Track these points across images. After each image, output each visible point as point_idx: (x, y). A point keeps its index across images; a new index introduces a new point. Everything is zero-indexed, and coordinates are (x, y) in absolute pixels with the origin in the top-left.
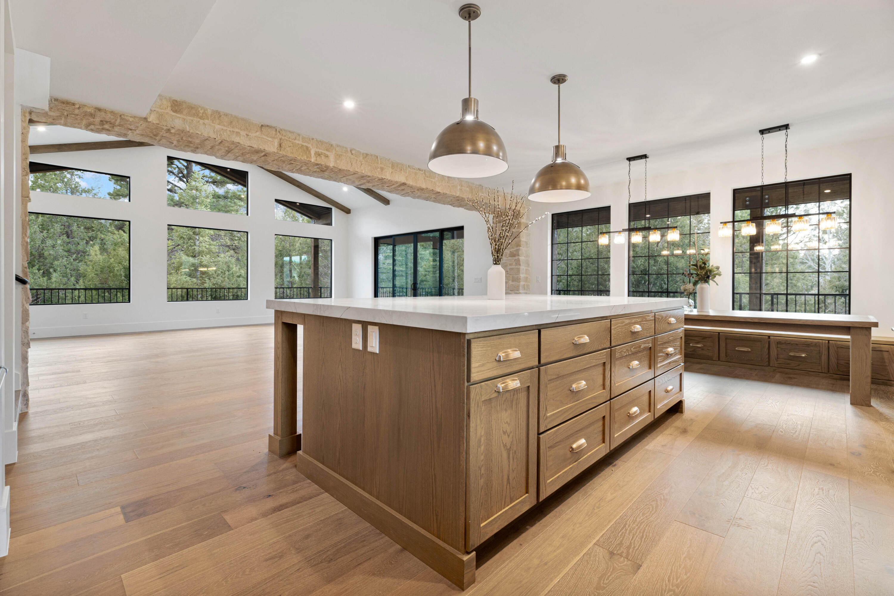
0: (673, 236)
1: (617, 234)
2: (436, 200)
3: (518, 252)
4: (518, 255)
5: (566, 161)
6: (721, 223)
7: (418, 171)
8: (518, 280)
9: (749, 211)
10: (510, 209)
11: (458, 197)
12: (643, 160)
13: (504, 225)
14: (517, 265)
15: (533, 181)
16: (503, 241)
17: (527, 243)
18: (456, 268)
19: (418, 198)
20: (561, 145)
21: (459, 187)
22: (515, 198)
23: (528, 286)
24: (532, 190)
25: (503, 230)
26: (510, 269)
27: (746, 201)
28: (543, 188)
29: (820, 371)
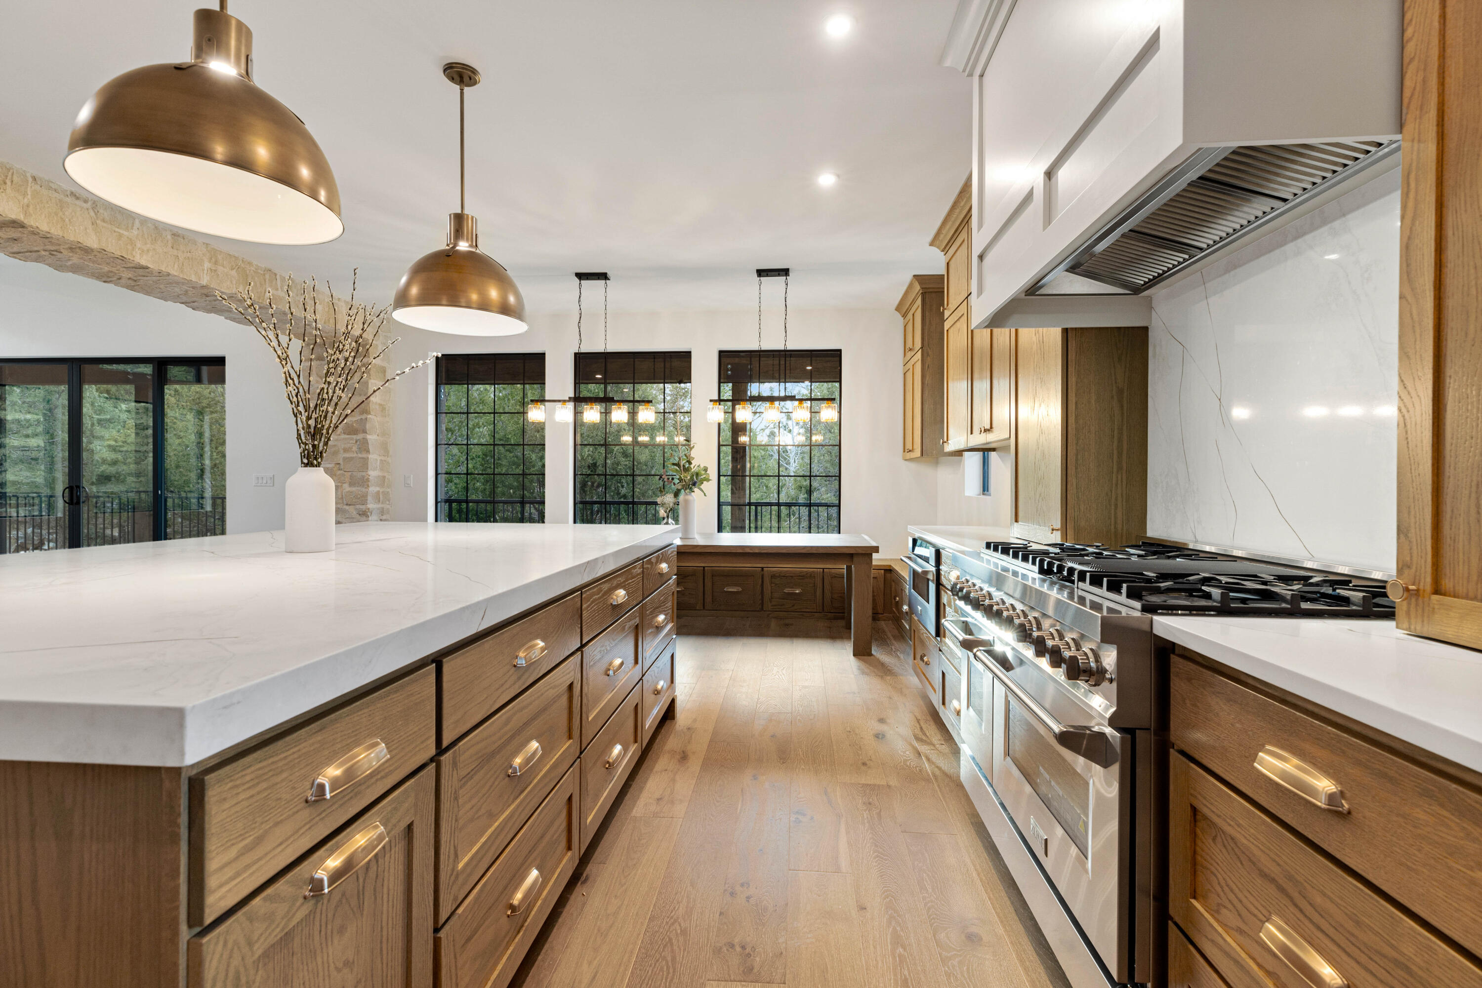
0: (646, 415)
1: (559, 405)
2: (134, 285)
3: (365, 426)
4: (365, 432)
5: (478, 251)
6: (711, 401)
7: (69, 200)
8: (364, 482)
9: (730, 385)
10: (347, 334)
11: (203, 287)
12: (602, 282)
13: (332, 370)
14: (361, 453)
15: (404, 280)
16: (330, 409)
17: (383, 408)
18: (207, 449)
19: (74, 272)
20: (468, 215)
21: (207, 265)
22: (361, 311)
23: (386, 494)
24: (402, 300)
25: (329, 383)
26: (345, 459)
27: (728, 370)
28: (428, 299)
29: (815, 611)
